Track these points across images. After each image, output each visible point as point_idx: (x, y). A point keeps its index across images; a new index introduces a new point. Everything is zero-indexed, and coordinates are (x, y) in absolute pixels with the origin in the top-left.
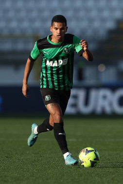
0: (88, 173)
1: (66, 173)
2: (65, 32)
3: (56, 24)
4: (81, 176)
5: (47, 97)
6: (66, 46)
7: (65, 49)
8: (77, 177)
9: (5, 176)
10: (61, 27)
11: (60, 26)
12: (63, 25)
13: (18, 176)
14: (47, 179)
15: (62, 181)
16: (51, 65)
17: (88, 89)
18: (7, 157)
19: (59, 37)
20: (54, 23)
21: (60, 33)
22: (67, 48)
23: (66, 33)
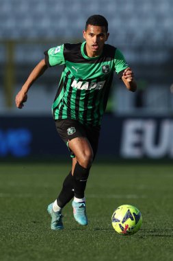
0: (155, 245)
1: (122, 246)
2: (103, 41)
3: (92, 29)
4: (145, 250)
5: (69, 130)
6: (106, 63)
7: (104, 68)
8: (138, 253)
9: (32, 250)
10: (98, 33)
11: (98, 30)
12: (102, 31)
13: (52, 250)
14: (95, 256)
15: (116, 258)
16: (79, 88)
17: (158, 121)
18: (35, 222)
19: (96, 47)
20: (89, 25)
21: (96, 42)
22: (107, 67)
23: (106, 43)
